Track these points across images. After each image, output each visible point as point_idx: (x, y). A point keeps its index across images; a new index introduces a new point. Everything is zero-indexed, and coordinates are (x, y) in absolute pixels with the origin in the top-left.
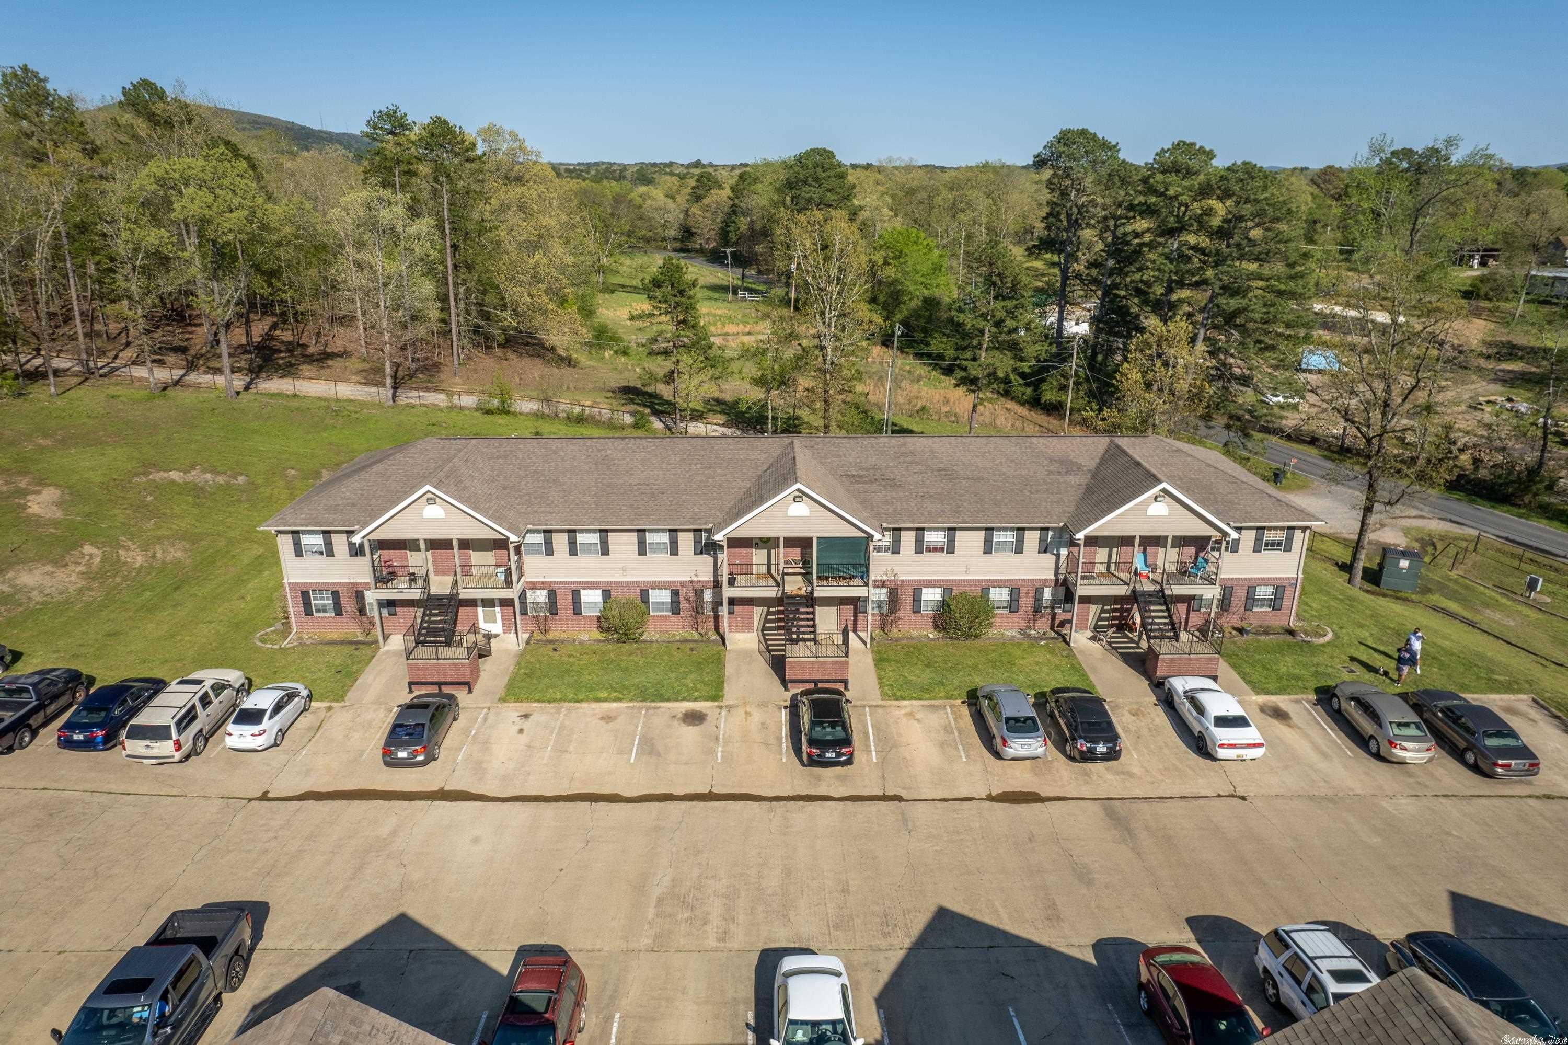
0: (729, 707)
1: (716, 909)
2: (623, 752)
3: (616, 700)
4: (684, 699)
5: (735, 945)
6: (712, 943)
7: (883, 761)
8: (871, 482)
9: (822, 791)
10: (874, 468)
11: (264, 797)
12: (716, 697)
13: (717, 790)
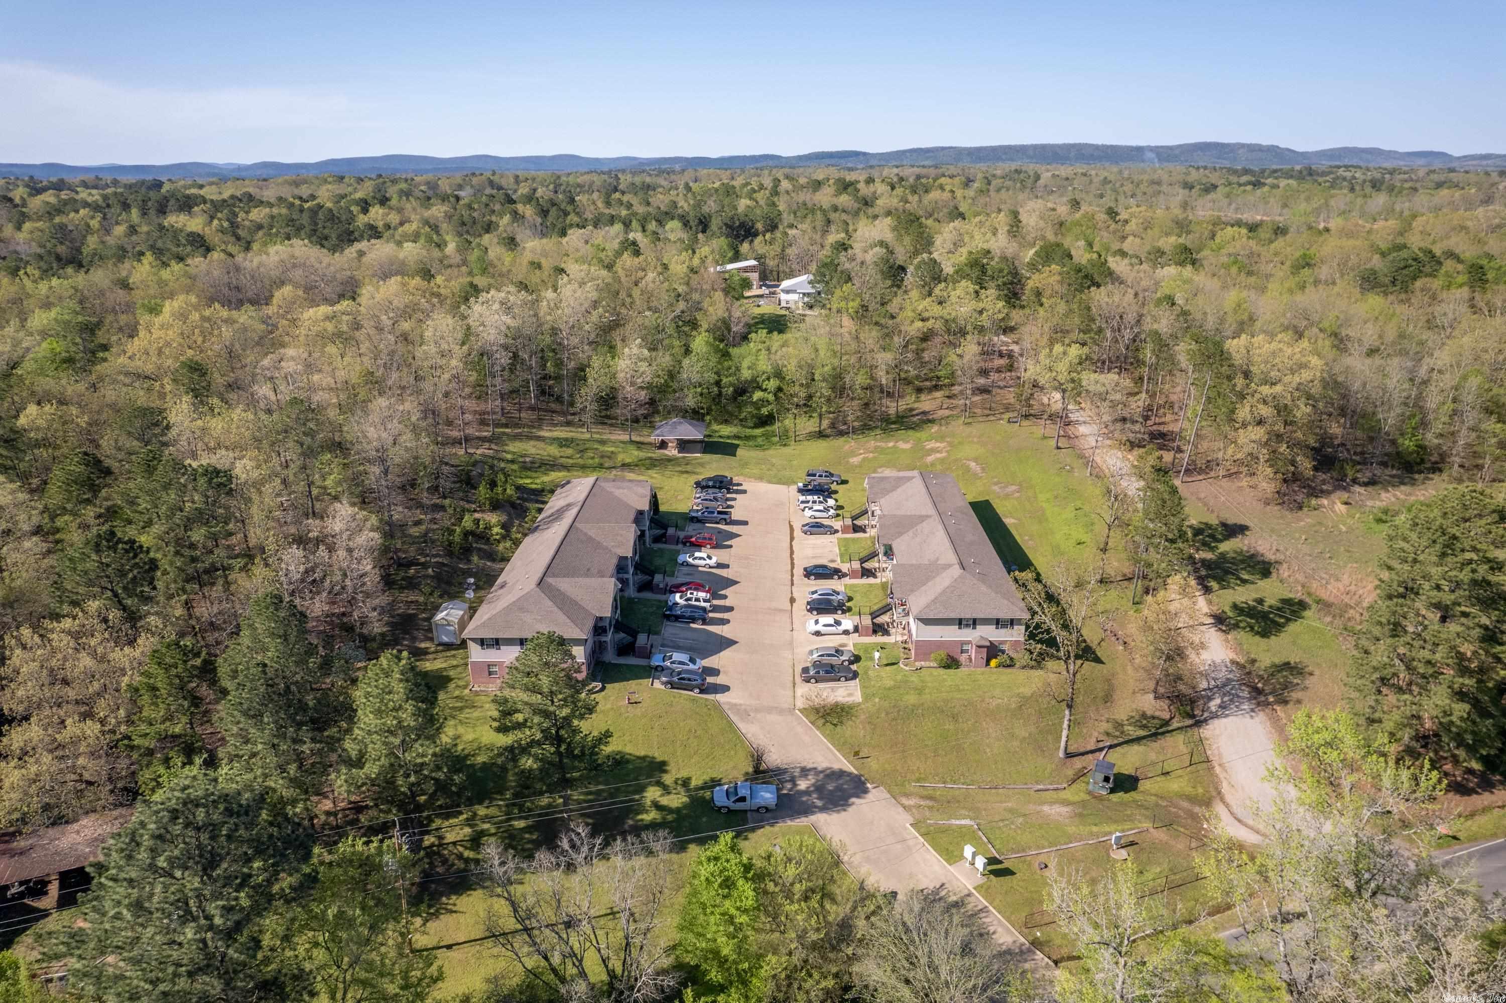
9: (795, 570)
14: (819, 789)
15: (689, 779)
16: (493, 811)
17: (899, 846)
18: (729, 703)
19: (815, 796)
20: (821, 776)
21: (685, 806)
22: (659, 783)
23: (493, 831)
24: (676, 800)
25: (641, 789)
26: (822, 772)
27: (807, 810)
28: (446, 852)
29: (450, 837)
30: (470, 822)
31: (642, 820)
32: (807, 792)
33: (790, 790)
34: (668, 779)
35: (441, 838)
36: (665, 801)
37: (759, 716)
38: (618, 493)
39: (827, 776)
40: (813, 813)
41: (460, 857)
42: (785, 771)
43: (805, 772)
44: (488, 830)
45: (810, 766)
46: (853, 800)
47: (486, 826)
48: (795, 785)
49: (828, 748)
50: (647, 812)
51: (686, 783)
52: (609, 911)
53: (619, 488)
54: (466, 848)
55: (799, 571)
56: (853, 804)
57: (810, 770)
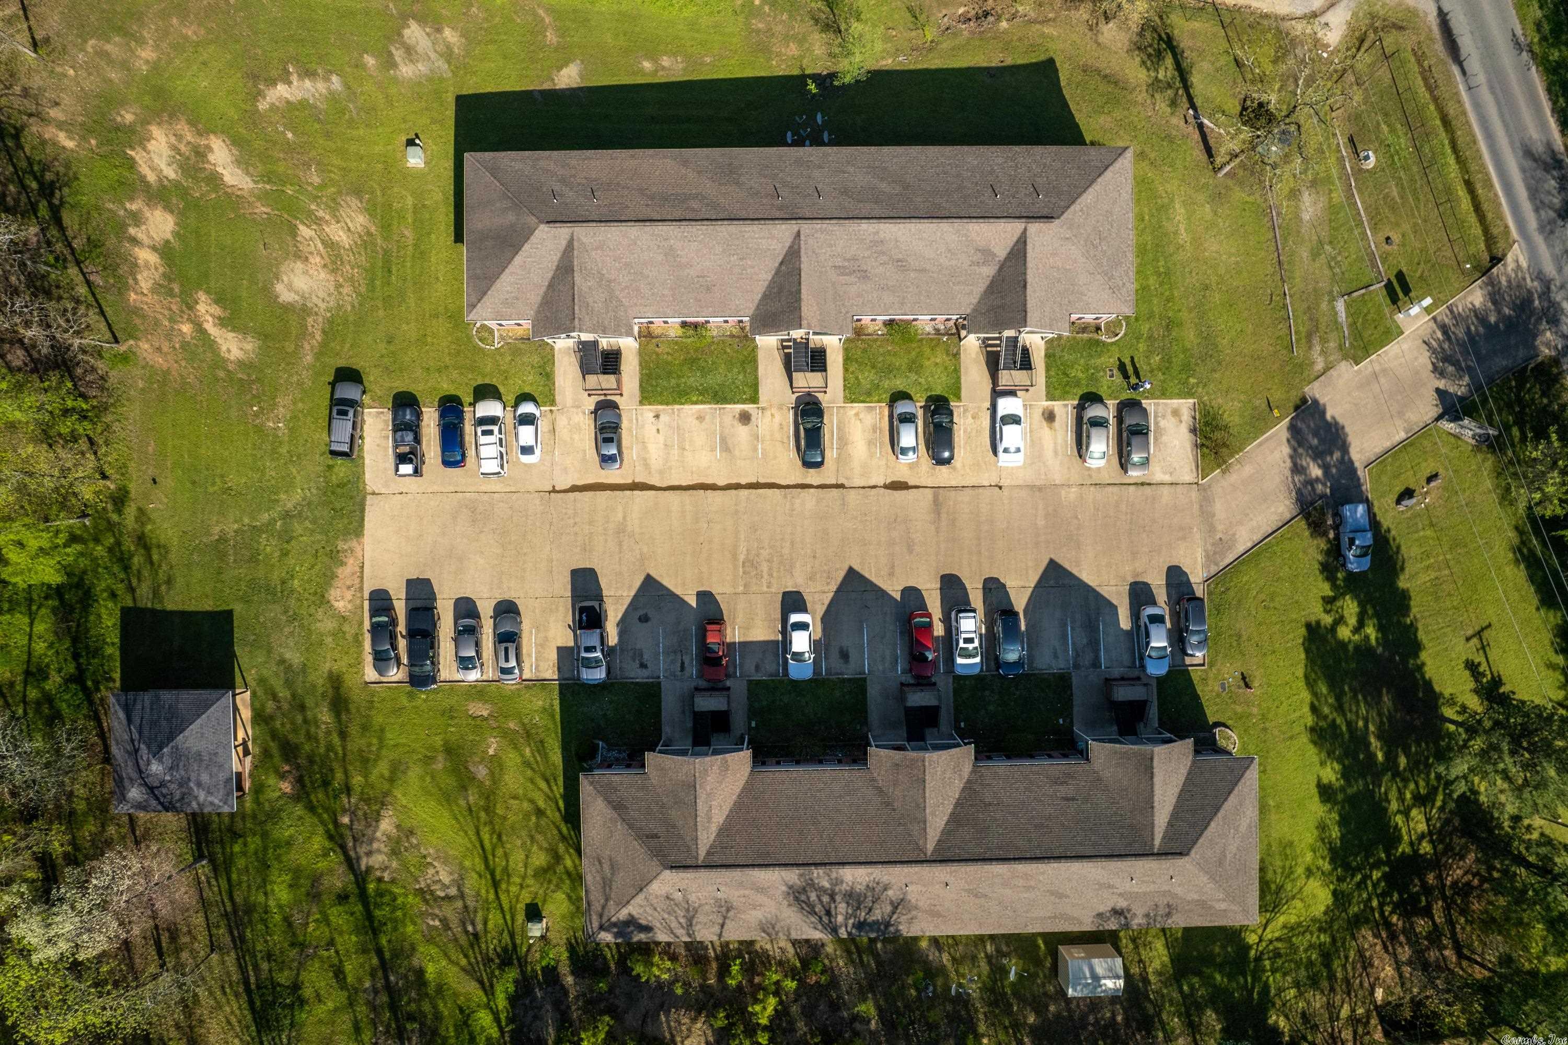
0: (763, 409)
1: (765, 567)
2: (713, 450)
3: (702, 402)
4: (738, 402)
5: (773, 590)
6: (765, 589)
7: (839, 455)
8: (850, 274)
9: (808, 481)
10: (854, 259)
11: (554, 491)
12: (754, 399)
13: (762, 481)
14: (1317, 455)
15: (1323, 598)
16: (1393, 795)
17: (1383, 380)
18: (1206, 566)
19: (1328, 459)
20: (1300, 450)
21: (1356, 597)
22: (1333, 629)
23: (1412, 786)
24: (1350, 608)
25: (1343, 645)
26: (1295, 450)
27: (1348, 468)
28: (1438, 825)
29: (1422, 827)
30: (1406, 813)
31: (1377, 639)
32: (1326, 468)
33: (1324, 485)
34: (1328, 620)
35: (1422, 837)
36: (1353, 621)
37: (1220, 527)
38: (719, 817)
39: (1300, 444)
40: (1351, 462)
41: (1442, 809)
42: (1299, 492)
43: (1297, 469)
44: (1412, 793)
45: (1289, 463)
46: (1328, 417)
47: (1408, 796)
48: (1317, 480)
49: (1260, 444)
50: (1367, 637)
51: (1328, 601)
52: (1481, 652)
53: (709, 819)
54: (1433, 805)
55: (813, 477)
56: (1333, 418)
57: (1295, 464)
